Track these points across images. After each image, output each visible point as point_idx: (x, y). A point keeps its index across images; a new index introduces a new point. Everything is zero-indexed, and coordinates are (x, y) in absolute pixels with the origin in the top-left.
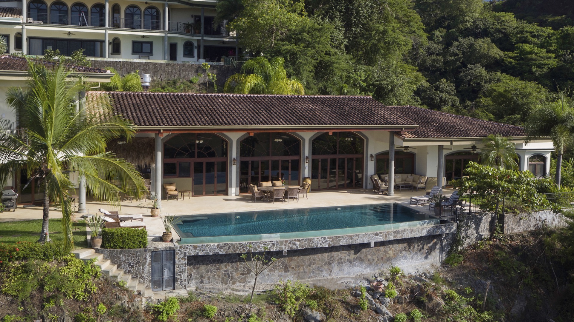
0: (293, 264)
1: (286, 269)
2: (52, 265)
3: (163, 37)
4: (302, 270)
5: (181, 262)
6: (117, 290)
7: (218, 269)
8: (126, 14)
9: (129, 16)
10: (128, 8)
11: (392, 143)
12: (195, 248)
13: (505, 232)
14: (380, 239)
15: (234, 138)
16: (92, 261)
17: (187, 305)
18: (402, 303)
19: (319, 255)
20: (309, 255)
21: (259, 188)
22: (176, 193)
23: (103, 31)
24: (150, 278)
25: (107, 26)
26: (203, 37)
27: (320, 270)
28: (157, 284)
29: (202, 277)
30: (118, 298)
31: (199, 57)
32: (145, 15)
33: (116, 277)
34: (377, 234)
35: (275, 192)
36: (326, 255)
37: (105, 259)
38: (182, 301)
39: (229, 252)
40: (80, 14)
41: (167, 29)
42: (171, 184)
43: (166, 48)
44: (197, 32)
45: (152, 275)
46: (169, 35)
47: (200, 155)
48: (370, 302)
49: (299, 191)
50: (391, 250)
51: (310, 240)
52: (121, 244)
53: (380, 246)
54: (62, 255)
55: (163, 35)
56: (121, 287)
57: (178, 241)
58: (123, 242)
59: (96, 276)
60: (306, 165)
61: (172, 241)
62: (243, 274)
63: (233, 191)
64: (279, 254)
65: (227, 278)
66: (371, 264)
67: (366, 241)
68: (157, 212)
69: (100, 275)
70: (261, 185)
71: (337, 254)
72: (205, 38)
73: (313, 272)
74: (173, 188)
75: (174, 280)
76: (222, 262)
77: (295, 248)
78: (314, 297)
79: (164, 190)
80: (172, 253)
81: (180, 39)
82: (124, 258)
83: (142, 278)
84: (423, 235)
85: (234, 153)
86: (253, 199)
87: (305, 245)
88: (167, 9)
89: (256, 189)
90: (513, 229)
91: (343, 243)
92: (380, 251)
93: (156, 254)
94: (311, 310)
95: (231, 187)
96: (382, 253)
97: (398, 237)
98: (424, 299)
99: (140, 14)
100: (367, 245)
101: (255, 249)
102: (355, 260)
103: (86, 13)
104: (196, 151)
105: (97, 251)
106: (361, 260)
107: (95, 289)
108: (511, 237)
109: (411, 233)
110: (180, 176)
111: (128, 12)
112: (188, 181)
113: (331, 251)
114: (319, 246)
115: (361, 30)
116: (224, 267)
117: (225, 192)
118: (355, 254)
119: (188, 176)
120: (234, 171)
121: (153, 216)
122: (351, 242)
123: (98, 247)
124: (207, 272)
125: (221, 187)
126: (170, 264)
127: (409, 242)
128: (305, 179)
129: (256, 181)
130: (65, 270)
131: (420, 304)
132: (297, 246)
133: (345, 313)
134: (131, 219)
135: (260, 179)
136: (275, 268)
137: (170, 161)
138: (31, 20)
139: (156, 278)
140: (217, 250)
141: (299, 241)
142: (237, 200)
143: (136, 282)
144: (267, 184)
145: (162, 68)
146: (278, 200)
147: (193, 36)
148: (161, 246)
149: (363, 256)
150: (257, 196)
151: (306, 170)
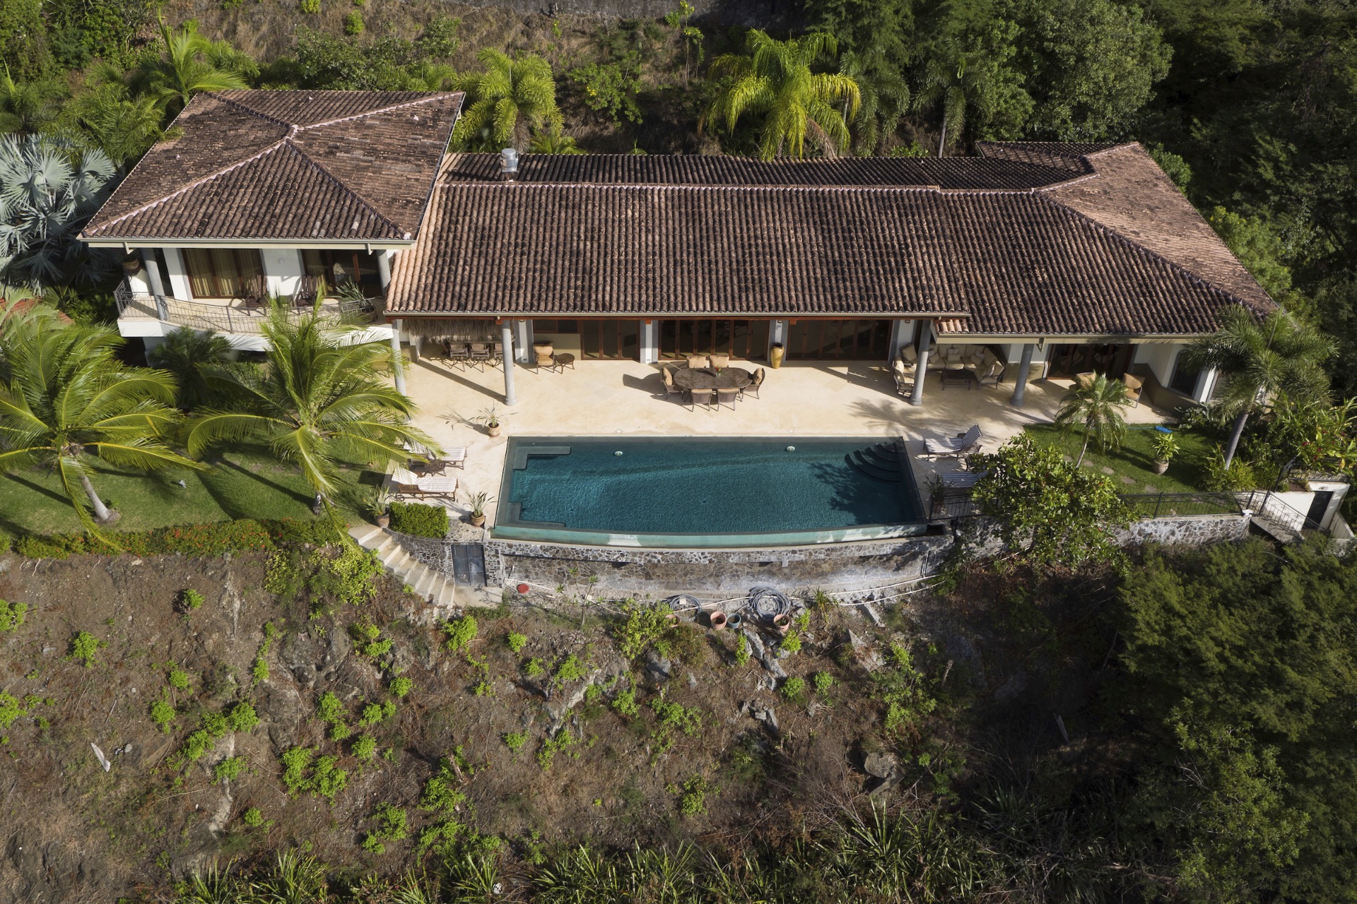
1: (648, 576)
4: (672, 579)
5: (492, 559)
6: (401, 597)
12: (510, 546)
14: (801, 557)
16: (373, 550)
17: (492, 625)
18: (810, 655)
24: (452, 572)
28: (462, 579)
30: (403, 607)
33: (403, 576)
37: (394, 546)
39: (558, 556)
45: (455, 569)
52: (411, 531)
54: (335, 541)
59: (377, 573)
61: (483, 526)
65: (561, 578)
67: (774, 559)
74: (549, 349)
75: (485, 578)
77: (654, 561)
80: (478, 549)
82: (416, 547)
83: (442, 571)
93: (457, 550)
94: (659, 656)
95: (644, 347)
96: (808, 568)
97: (834, 556)
101: (595, 557)
102: (759, 573)
105: (383, 532)
107: (374, 592)
110: (562, 331)
114: (694, 562)
123: (385, 526)
124: (534, 566)
126: (477, 561)
128: (774, 346)
130: (338, 565)
136: (631, 573)
141: (661, 554)
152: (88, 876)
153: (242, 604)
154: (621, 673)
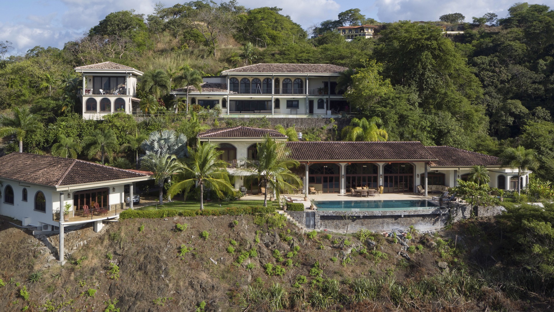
0: (365, 222)
1: (362, 224)
2: (269, 215)
3: (305, 98)
4: (369, 225)
5: (317, 218)
6: (293, 226)
7: (333, 222)
8: (283, 84)
9: (285, 85)
10: (284, 80)
11: (426, 169)
12: (323, 212)
13: (479, 215)
14: (407, 214)
15: (343, 165)
16: (284, 215)
17: (320, 234)
18: (414, 242)
19: (378, 219)
20: (373, 219)
21: (355, 190)
22: (315, 191)
23: (271, 97)
24: (305, 223)
25: (273, 93)
26: (329, 97)
27: (378, 226)
28: (308, 226)
29: (326, 225)
30: (294, 229)
31: (327, 109)
32: (294, 84)
33: (293, 221)
34: (405, 212)
35: (362, 192)
36: (381, 220)
37: (288, 215)
38: (318, 233)
39: (337, 215)
40: (257, 85)
41: (307, 94)
42: (312, 187)
43: (307, 105)
44: (326, 93)
45: (306, 222)
46: (309, 97)
47: (326, 173)
48: (399, 240)
49: (375, 192)
50: (414, 220)
51: (373, 212)
52: (294, 209)
53: (408, 217)
54: (272, 212)
55: (305, 97)
56: (294, 225)
57: (316, 209)
58: (295, 208)
59: (285, 220)
60: (381, 179)
61: (314, 209)
62: (343, 225)
63: (343, 191)
64: (358, 217)
65: (336, 227)
66: (403, 226)
67: (399, 214)
68: (307, 199)
69: (287, 220)
70: (356, 189)
71: (386, 220)
72: (331, 97)
73: (375, 227)
74: (313, 188)
75: (315, 225)
76: (334, 220)
77: (366, 215)
78: (374, 236)
79: (309, 189)
80: (314, 214)
81: (315, 98)
82: (295, 215)
83: (302, 223)
84: (429, 213)
85: (343, 172)
86: (352, 196)
87: (370, 214)
88: (307, 81)
89: (353, 190)
90: (483, 214)
91: (388, 214)
92: (407, 220)
93: (308, 214)
94: (371, 240)
95: (341, 189)
96: (408, 221)
97: (416, 214)
98: (425, 241)
99: (292, 84)
100: (400, 216)
101: (348, 214)
102: (395, 223)
103: (260, 84)
104: (324, 171)
105: (285, 212)
106: (398, 223)
107: (285, 225)
108: (481, 218)
109: (423, 212)
110: (317, 183)
111: (284, 82)
112: (321, 186)
113: (383, 218)
114: (377, 215)
115: (430, 92)
116: (336, 222)
117: (339, 192)
118: (395, 220)
119: (320, 183)
120: (343, 181)
121: (305, 200)
122: (392, 214)
123: (285, 210)
124: (328, 223)
125: (337, 189)
126: (313, 218)
127: (424, 216)
128: (380, 186)
129: (354, 187)
130: (274, 217)
131: (423, 243)
132: (367, 214)
133: (387, 244)
134: (296, 200)
135: (356, 186)
136: (357, 223)
137: (312, 175)
138: (232, 92)
139: (308, 224)
140: (332, 214)
141: (367, 212)
142: (344, 196)
143: (300, 224)
144: (359, 189)
145: (306, 121)
146: (364, 196)
147: (323, 96)
148: (310, 211)
149: (399, 221)
150: (353, 194)
151: (381, 181)
152: (216, 288)
153: (248, 227)
154: (361, 245)
